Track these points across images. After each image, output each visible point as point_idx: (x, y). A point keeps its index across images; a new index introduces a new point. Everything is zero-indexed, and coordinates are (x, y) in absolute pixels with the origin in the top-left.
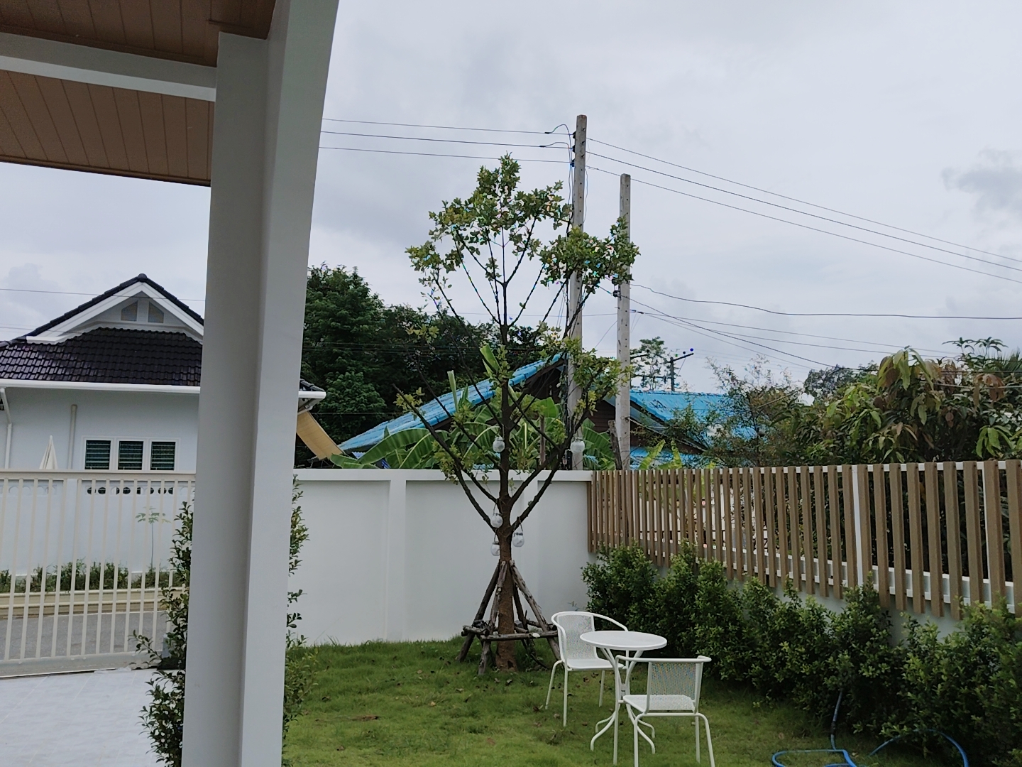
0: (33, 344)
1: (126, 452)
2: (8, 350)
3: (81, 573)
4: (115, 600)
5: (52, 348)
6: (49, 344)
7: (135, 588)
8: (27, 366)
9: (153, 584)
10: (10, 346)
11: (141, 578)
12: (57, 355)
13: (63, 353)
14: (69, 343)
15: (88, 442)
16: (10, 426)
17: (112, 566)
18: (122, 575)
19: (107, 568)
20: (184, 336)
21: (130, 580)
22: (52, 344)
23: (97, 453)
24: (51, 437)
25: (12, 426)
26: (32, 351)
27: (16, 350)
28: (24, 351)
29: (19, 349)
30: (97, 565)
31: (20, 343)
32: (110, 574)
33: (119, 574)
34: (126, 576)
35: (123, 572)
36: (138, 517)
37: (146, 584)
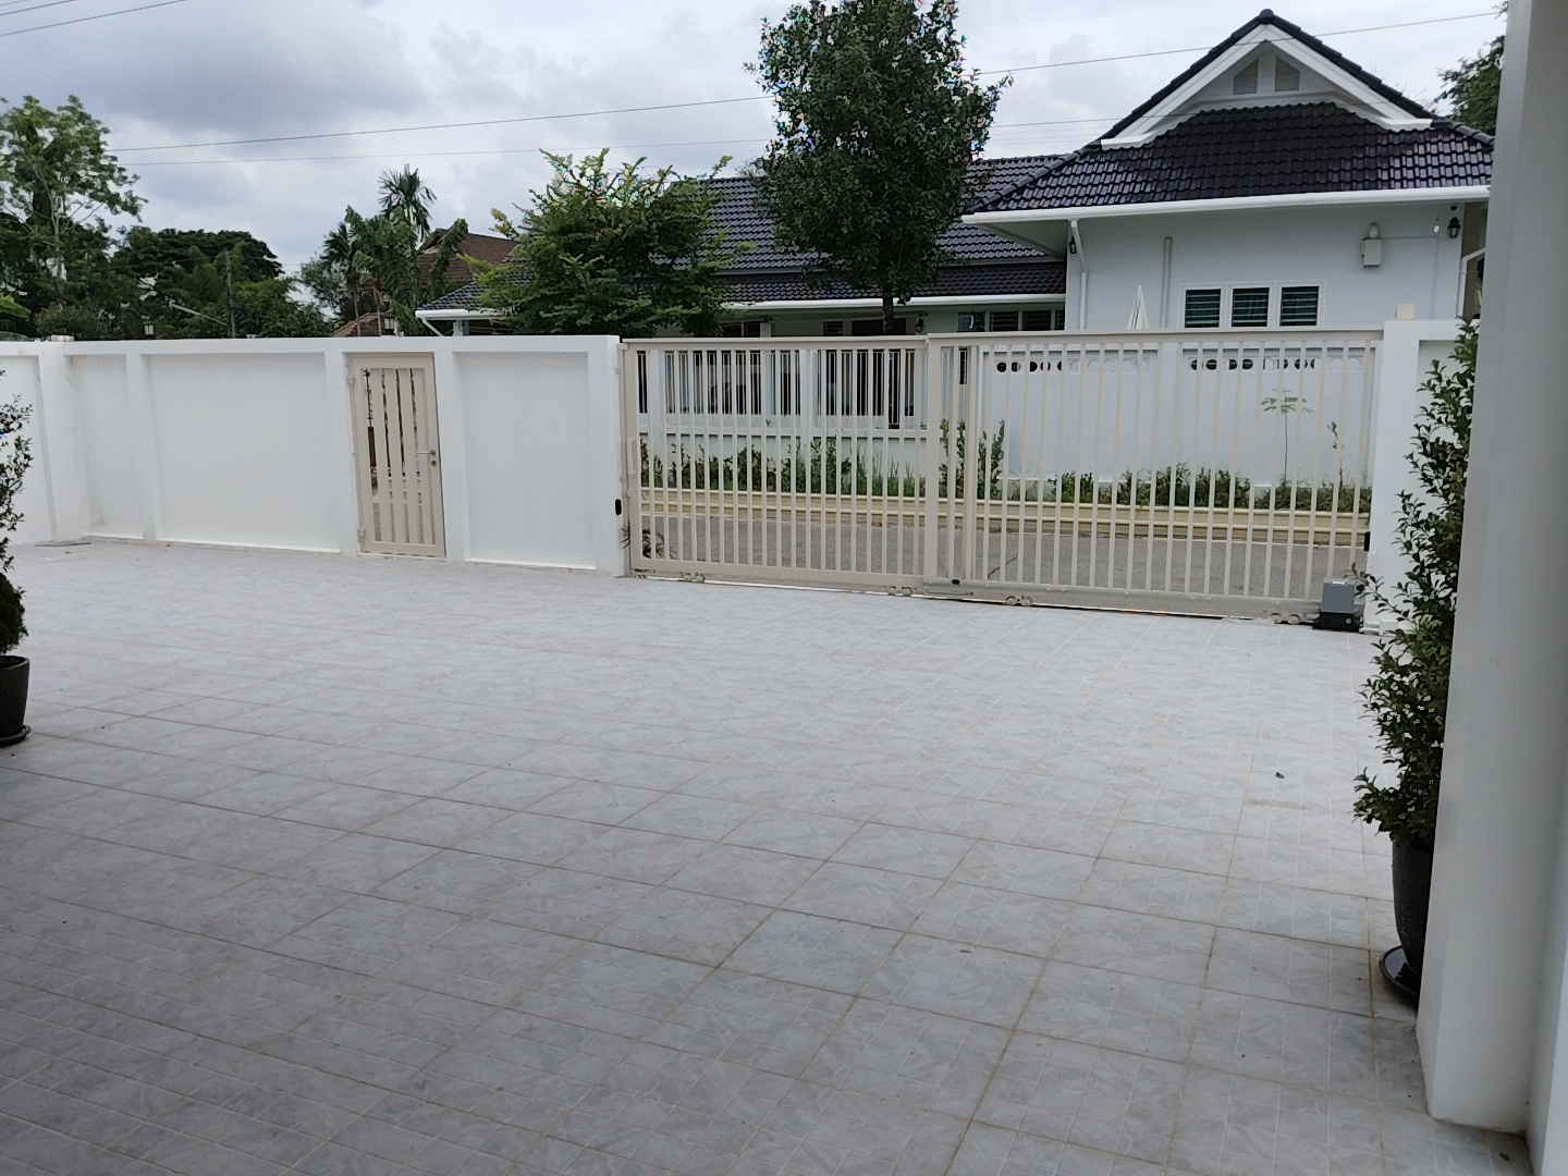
0: (1111, 150)
1: (1242, 305)
2: (1079, 164)
3: (1184, 484)
4: (1230, 524)
5: (1136, 153)
6: (1132, 148)
7: (1261, 508)
8: (1103, 184)
9: (1287, 505)
10: (1081, 158)
11: (1268, 494)
12: (1144, 164)
13: (1152, 158)
14: (1160, 142)
15: (1189, 292)
16: (1084, 275)
17: (1227, 474)
18: (1240, 488)
19: (1219, 476)
20: (1332, 109)
21: (1252, 496)
22: (1135, 146)
23: (1201, 308)
24: (1140, 287)
25: (1087, 275)
26: (1110, 162)
27: (1090, 163)
28: (1100, 163)
29: (1092, 161)
30: (1206, 473)
31: (1093, 150)
32: (1223, 486)
33: (1237, 487)
34: (1248, 490)
35: (1242, 485)
36: (1264, 403)
37: (1277, 503)
